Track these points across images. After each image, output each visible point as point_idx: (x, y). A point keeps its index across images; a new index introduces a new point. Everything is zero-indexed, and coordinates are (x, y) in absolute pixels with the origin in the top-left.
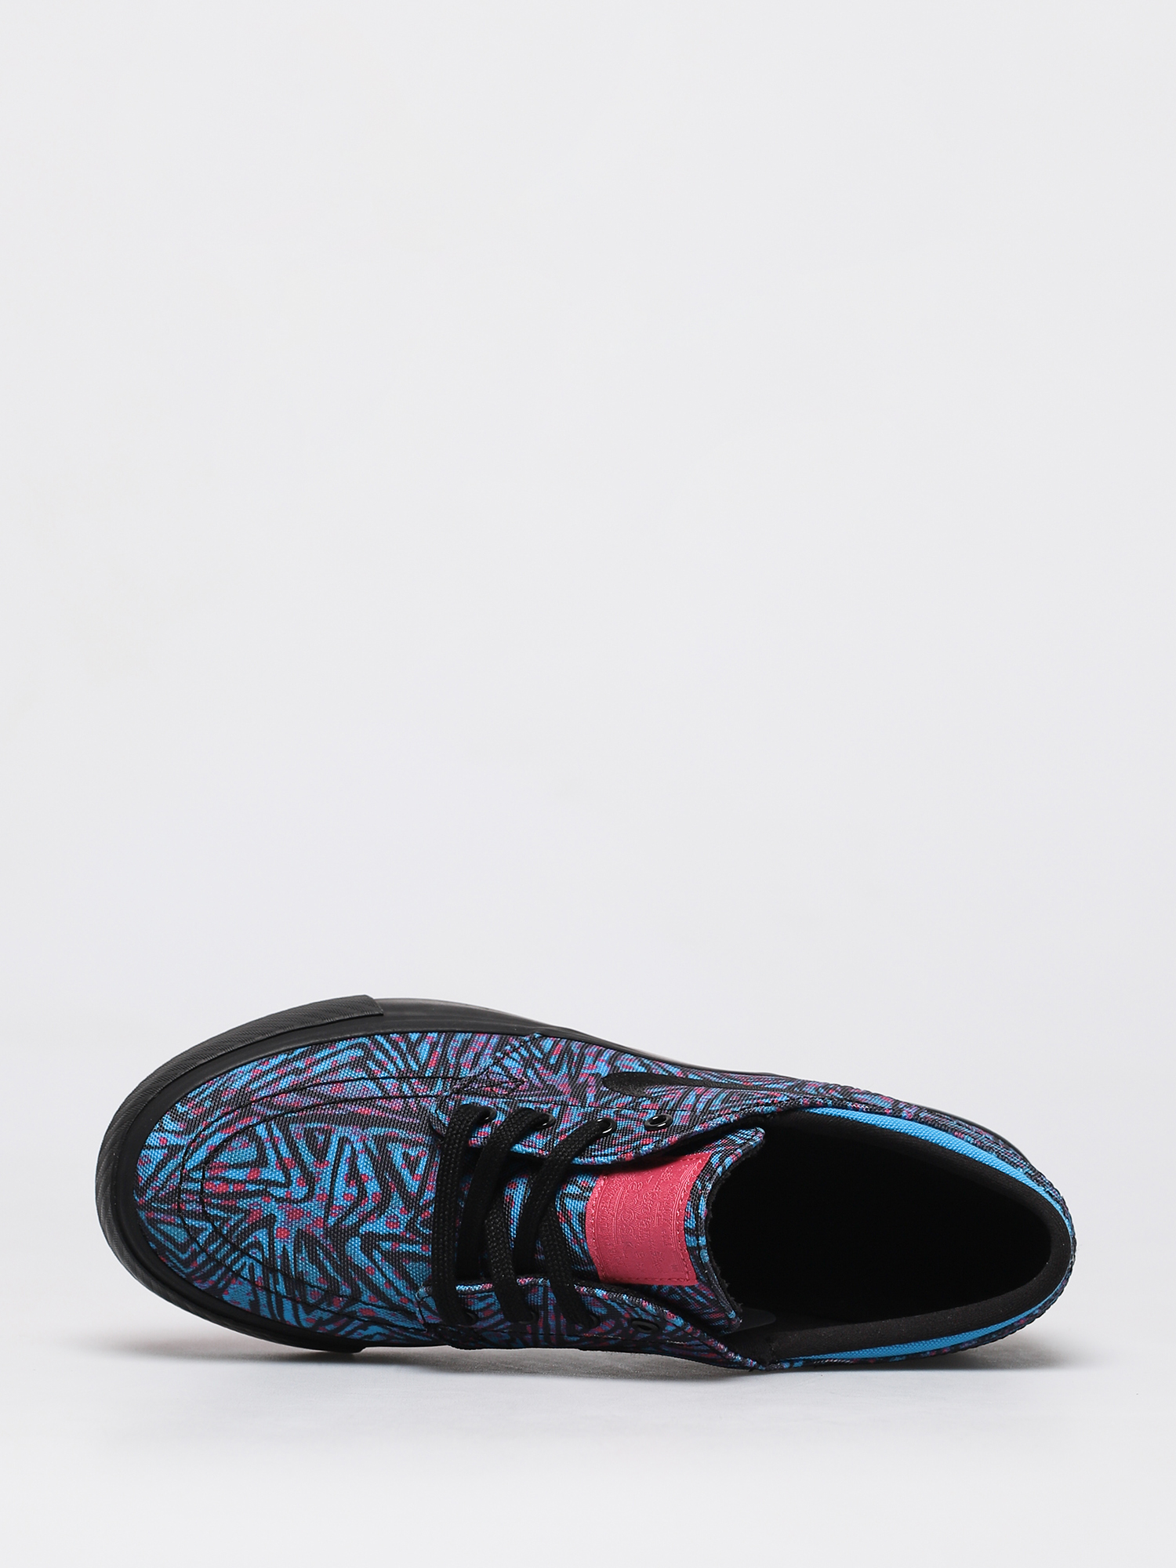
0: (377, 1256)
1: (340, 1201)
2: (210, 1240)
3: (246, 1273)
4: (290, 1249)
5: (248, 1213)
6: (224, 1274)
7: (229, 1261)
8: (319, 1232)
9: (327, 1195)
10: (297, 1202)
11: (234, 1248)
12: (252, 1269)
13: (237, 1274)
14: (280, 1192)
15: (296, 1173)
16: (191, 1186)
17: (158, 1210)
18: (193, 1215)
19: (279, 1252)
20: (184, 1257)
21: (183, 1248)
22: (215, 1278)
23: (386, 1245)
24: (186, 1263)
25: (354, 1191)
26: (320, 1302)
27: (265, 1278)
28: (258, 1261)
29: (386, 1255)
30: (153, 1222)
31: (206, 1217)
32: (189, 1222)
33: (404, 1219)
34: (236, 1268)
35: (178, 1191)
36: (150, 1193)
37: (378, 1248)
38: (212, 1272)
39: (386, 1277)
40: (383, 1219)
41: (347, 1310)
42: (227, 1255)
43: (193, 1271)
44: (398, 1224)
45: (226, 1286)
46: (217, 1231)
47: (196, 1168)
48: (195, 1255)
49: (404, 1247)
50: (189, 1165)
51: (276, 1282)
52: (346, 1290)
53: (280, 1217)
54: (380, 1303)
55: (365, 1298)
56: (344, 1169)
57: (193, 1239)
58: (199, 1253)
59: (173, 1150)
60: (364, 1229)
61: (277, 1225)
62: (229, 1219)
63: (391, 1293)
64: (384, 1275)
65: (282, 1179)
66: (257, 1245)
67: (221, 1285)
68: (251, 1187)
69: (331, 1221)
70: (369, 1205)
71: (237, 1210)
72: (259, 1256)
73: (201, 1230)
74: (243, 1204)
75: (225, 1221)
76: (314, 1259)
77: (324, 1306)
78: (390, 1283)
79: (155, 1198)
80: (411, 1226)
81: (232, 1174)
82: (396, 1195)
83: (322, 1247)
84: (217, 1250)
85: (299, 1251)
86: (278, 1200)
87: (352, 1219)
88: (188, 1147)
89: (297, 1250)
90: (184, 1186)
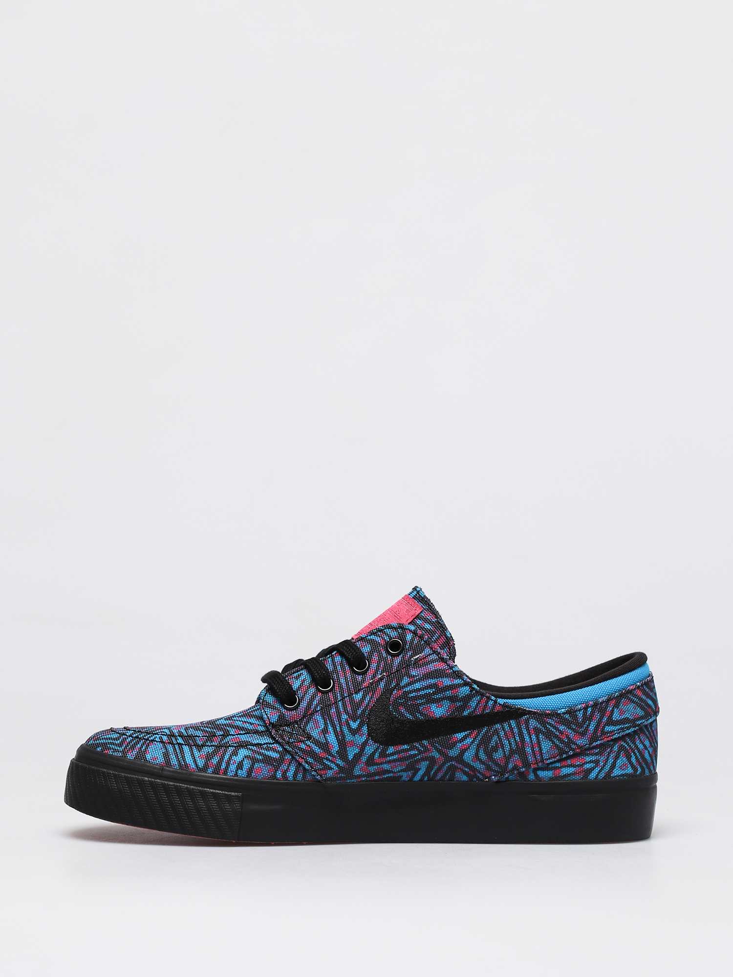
39: (242, 721)
41: (223, 742)
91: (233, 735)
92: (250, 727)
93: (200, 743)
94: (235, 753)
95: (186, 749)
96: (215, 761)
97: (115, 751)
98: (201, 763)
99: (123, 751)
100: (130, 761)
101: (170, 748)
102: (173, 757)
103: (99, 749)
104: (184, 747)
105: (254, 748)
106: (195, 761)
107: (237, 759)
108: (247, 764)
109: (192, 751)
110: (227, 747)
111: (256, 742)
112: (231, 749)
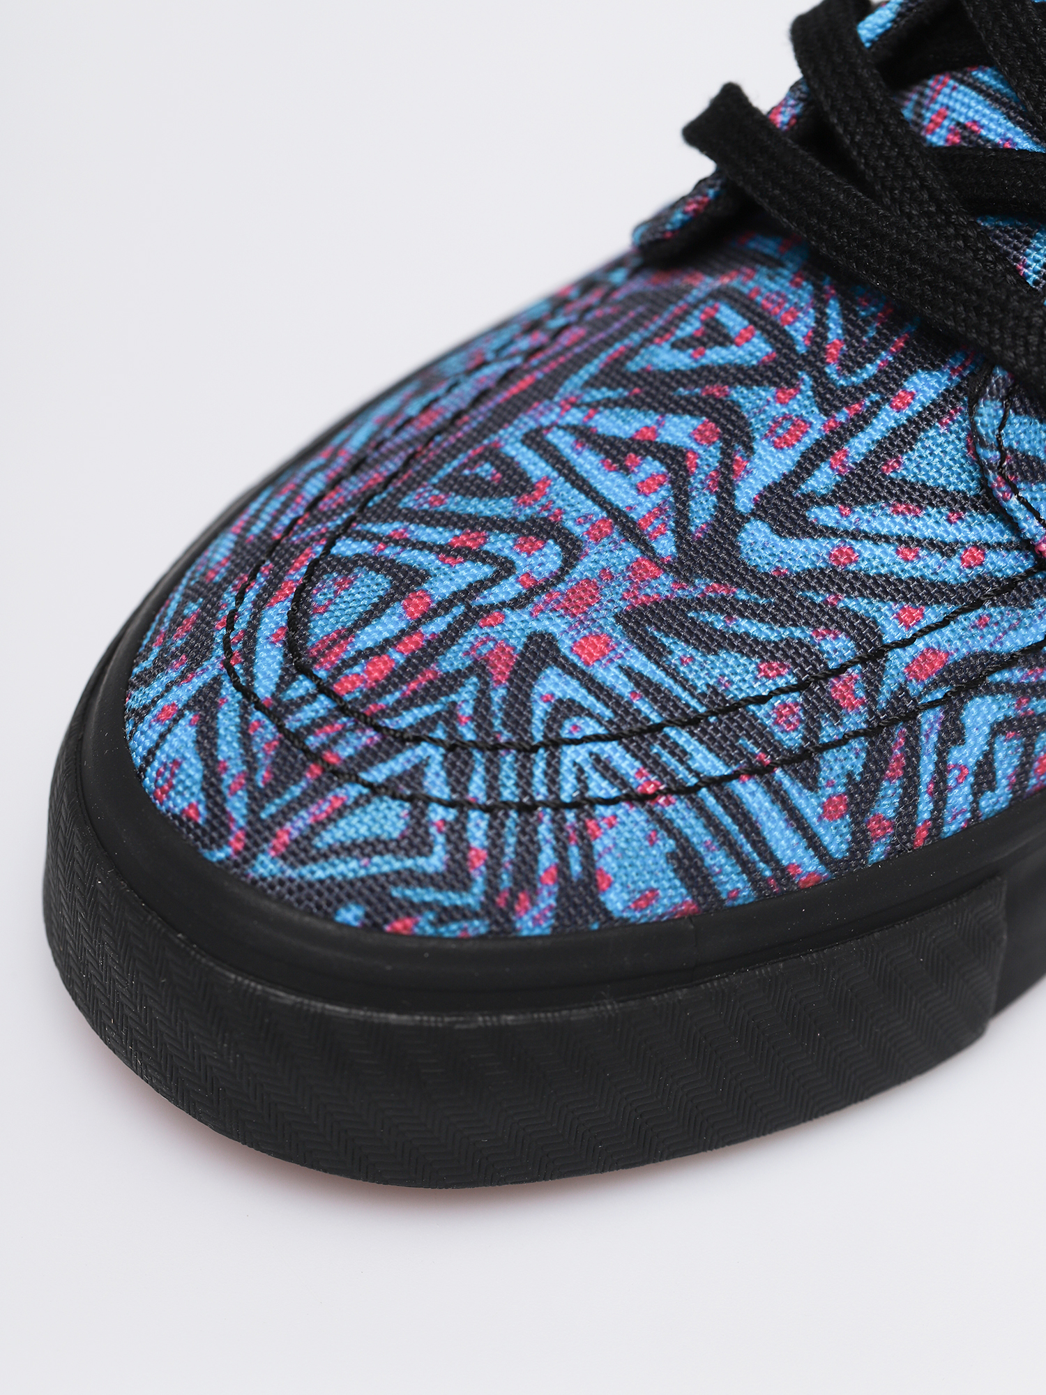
0: (826, 515)
1: (641, 507)
2: (458, 776)
3: (600, 787)
4: (639, 662)
5: (479, 668)
6: (559, 826)
7: (541, 792)
8: (664, 585)
9: (603, 520)
10: (559, 577)
11: (526, 750)
12: (605, 768)
13: (584, 804)
14: (508, 589)
15: (501, 544)
16: (307, 714)
17: (288, 812)
18: (368, 757)
19: (624, 688)
20: (435, 862)
21: (416, 841)
22: (547, 858)
23: (822, 479)
24: (456, 877)
25: (651, 467)
26: (812, 730)
27: (653, 765)
28: (596, 738)
29: (842, 496)
30: (300, 852)
31: (403, 740)
32: (378, 774)
33: (802, 404)
34: (568, 791)
35: (292, 740)
36: (237, 807)
37: (813, 499)
38: (529, 849)
39: (887, 539)
40: (762, 447)
41: (883, 700)
42: (524, 779)
43: (489, 882)
44: (801, 425)
45: (588, 857)
46: (455, 748)
47: (284, 682)
48: (456, 833)
49: (860, 445)
50: (264, 688)
51: (682, 756)
52: (838, 647)
53: (555, 625)
54: (932, 615)
55: (892, 631)
56: (588, 463)
57: (419, 801)
58: (462, 821)
59: (205, 703)
60: (745, 498)
61: (565, 646)
62: (453, 707)
63: (929, 565)
64: (878, 538)
65: (487, 570)
66: (564, 709)
67: (576, 868)
68: (438, 626)
69: (666, 546)
70: (708, 458)
71: (454, 681)
72: (591, 728)
73: (419, 769)
74: (453, 660)
75: (450, 716)
76: (711, 642)
77: (829, 732)
78: (907, 543)
79: (257, 799)
80: (827, 398)
81: (368, 637)
82: (738, 394)
83: (702, 603)
84: (492, 786)
85: (660, 655)
86: (517, 603)
87: (702, 510)
88: (231, 671)
89: (655, 652)
90: (292, 723)
91: (904, 644)
92: (952, 571)
93: (792, 739)
94: (953, 734)
95: (751, 793)
96: (887, 805)
97: (447, 914)
98: (836, 839)
99: (487, 909)
100: (532, 949)
101: (679, 812)
102: (717, 860)
103: (351, 915)
104: (737, 787)
105: (1016, 675)
106: (813, 843)
107: (966, 755)
108: (1006, 760)
109: (779, 797)
110: (910, 717)
111: (1014, 642)
112: (930, 721)
